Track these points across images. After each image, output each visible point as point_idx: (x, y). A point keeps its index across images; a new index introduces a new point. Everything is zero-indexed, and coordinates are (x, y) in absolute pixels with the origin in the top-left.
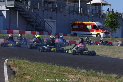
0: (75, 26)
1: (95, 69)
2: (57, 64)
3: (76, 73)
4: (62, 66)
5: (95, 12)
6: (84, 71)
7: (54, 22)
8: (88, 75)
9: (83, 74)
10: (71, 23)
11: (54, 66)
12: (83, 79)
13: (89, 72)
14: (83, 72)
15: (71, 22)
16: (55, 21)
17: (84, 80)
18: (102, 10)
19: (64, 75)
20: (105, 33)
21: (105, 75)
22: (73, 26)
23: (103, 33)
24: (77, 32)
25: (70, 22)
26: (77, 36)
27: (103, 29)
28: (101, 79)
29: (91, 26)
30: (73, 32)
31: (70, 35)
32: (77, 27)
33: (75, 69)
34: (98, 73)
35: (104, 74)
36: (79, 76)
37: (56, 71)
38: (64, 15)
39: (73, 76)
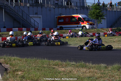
0: (60, 20)
1: (84, 61)
2: (47, 58)
3: (66, 65)
4: (52, 60)
5: (79, 5)
6: (74, 63)
7: (40, 17)
8: (77, 67)
9: (73, 66)
10: (56, 18)
11: (44, 60)
13: (78, 64)
14: (73, 64)
15: (57, 16)
16: (41, 16)
17: (74, 72)
18: (86, 3)
19: (54, 68)
20: (91, 24)
21: (94, 65)
22: (59, 20)
23: (88, 25)
24: (63, 26)
25: (56, 16)
26: (63, 29)
27: (88, 21)
28: (91, 70)
30: (59, 26)
31: (56, 29)
32: (63, 21)
33: (65, 62)
34: (87, 64)
35: (93, 64)
36: (69, 69)
37: (46, 65)
38: (49, 10)
39: (63, 69)
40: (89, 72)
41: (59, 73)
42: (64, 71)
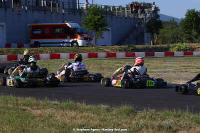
0: (36, 31)
1: (72, 99)
2: (13, 94)
3: (44, 106)
4: (21, 96)
5: (67, 7)
6: (56, 102)
7: (2, 26)
8: (62, 108)
9: (55, 106)
10: (29, 27)
11: (8, 97)
12: (56, 115)
13: (64, 104)
14: (55, 104)
15: (30, 25)
16: (4, 24)
17: (57, 117)
18: (78, 3)
19: (25, 110)
20: (85, 39)
21: (89, 106)
22: (33, 30)
23: (81, 39)
24: (40, 41)
25: (28, 25)
26: (40, 46)
27: (81, 34)
28: (84, 113)
29: (62, 29)
30: (33, 41)
31: (29, 45)
32: (40, 32)
33: (42, 100)
34: (78, 104)
35: (87, 105)
36: (48, 111)
37: (12, 106)
38: (18, 14)
39: (39, 112)
40: (81, 118)
41: (33, 118)
42: (41, 116)
